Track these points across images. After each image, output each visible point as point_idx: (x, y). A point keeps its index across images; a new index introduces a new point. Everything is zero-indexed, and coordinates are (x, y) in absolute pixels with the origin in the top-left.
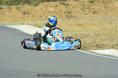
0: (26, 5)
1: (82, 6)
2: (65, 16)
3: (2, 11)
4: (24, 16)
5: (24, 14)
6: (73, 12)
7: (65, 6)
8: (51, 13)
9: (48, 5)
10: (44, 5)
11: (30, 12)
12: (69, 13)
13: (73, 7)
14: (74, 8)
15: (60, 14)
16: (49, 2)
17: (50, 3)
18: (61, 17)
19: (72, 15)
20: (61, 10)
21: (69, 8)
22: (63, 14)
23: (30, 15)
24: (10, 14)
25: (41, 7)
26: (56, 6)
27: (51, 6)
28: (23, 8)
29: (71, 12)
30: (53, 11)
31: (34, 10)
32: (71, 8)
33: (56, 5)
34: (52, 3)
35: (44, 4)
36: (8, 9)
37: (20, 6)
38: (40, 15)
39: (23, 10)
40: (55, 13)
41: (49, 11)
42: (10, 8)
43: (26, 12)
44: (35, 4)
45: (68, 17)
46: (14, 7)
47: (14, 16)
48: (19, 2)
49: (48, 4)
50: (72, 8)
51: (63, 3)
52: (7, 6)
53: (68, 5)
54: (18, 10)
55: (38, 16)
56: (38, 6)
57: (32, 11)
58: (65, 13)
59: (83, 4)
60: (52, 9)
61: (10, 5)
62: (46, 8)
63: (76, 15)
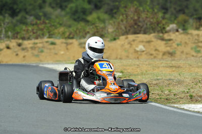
1: (195, 43)
3: (54, 48)
6: (178, 53)
7: (164, 42)
8: (139, 53)
9: (134, 41)
10: (127, 40)
12: (171, 54)
13: (178, 45)
14: (180, 47)
15: (155, 57)
16: (136, 35)
17: (138, 37)
20: (156, 50)
21: (170, 46)
22: (160, 56)
24: (68, 53)
25: (123, 43)
26: (149, 42)
27: (140, 42)
29: (175, 53)
30: (143, 51)
31: (109, 47)
32: (174, 45)
33: (148, 40)
34: (142, 37)
35: (127, 38)
36: (65, 45)
37: (85, 40)
38: (119, 57)
40: (146, 54)
41: (135, 50)
42: (67, 44)
44: (112, 38)
46: (75, 42)
48: (86, 34)
49: (134, 38)
50: (176, 46)
51: (161, 37)
52: (64, 41)
53: (170, 40)
54: (81, 47)
56: (117, 41)
58: (164, 54)
59: (196, 39)
60: (141, 47)
61: (69, 38)
62: (131, 44)
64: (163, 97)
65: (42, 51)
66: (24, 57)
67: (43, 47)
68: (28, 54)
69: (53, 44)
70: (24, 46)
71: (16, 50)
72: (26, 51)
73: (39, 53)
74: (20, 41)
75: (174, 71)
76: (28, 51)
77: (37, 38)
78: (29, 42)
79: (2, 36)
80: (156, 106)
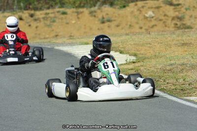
0: (105, 7)
2: (173, 25)
3: (65, 18)
4: (102, 25)
5: (103, 22)
6: (187, 17)
7: (173, 7)
8: (149, 19)
9: (143, 7)
10: (136, 7)
11: (113, 19)
12: (180, 19)
13: (186, 9)
14: (188, 11)
15: (164, 22)
16: (145, 2)
17: (147, 3)
18: (166, 26)
19: (184, 22)
20: (165, 15)
21: (179, 11)
22: (169, 22)
23: (113, 24)
24: (79, 22)
25: (132, 9)
26: (158, 8)
27: (149, 8)
28: (101, 12)
29: (184, 18)
30: (153, 17)
31: (119, 15)
32: (183, 10)
33: (157, 5)
34: (150, 3)
35: (136, 5)
36: (76, 14)
37: (96, 8)
38: (129, 24)
39: (100, 15)
40: (155, 20)
41: (144, 16)
42: (78, 13)
43: (105, 19)
45: (179, 26)
46: (86, 11)
47: (85, 25)
49: (144, 5)
50: (184, 11)
51: (169, 2)
52: (74, 10)
53: (178, 5)
54: (92, 16)
55: (127, 25)
56: (127, 8)
57: (116, 17)
58: (173, 19)
60: (150, 13)
61: (79, 6)
62: (141, 11)
63: (192, 23)
64: (178, 87)
65: (54, 21)
66: (37, 27)
67: (55, 17)
68: (41, 24)
69: (64, 13)
70: (36, 17)
71: (29, 21)
72: (38, 21)
73: (52, 23)
74: (32, 12)
75: (186, 51)
76: (40, 21)
77: (48, 8)
78: (41, 12)
79: (15, 7)
80: (172, 101)
